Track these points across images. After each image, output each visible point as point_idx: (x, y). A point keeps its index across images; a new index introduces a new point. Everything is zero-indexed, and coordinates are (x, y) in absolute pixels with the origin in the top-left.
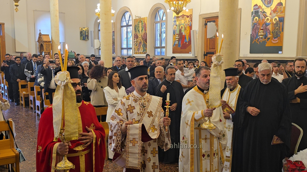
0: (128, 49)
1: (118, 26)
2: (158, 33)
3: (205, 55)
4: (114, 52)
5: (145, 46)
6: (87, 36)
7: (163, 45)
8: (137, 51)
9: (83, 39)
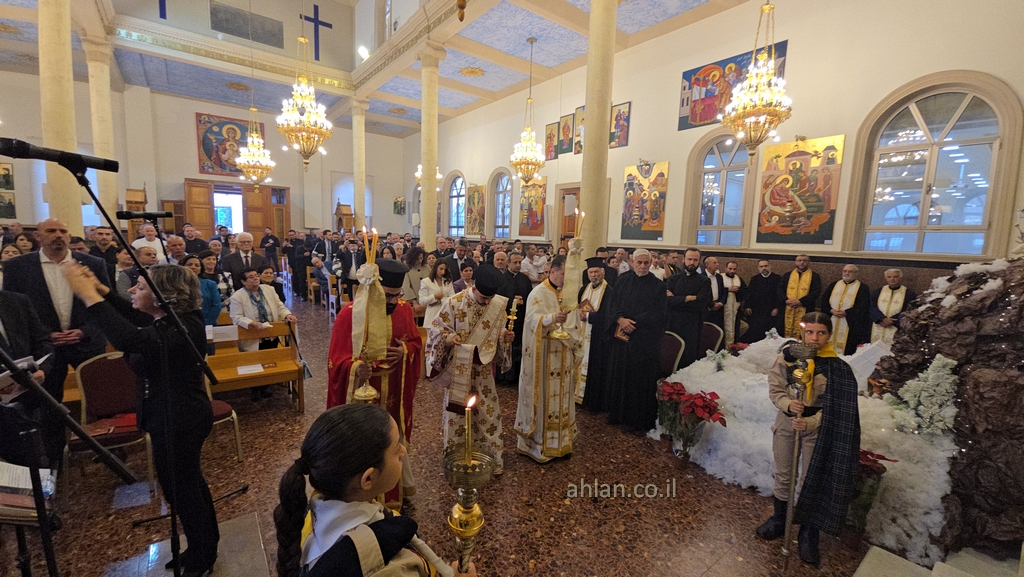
0: (458, 227)
1: (447, 196)
2: (501, 207)
3: (562, 239)
4: (438, 231)
5: (482, 224)
6: (404, 209)
7: (507, 224)
8: (470, 231)
9: (399, 213)
